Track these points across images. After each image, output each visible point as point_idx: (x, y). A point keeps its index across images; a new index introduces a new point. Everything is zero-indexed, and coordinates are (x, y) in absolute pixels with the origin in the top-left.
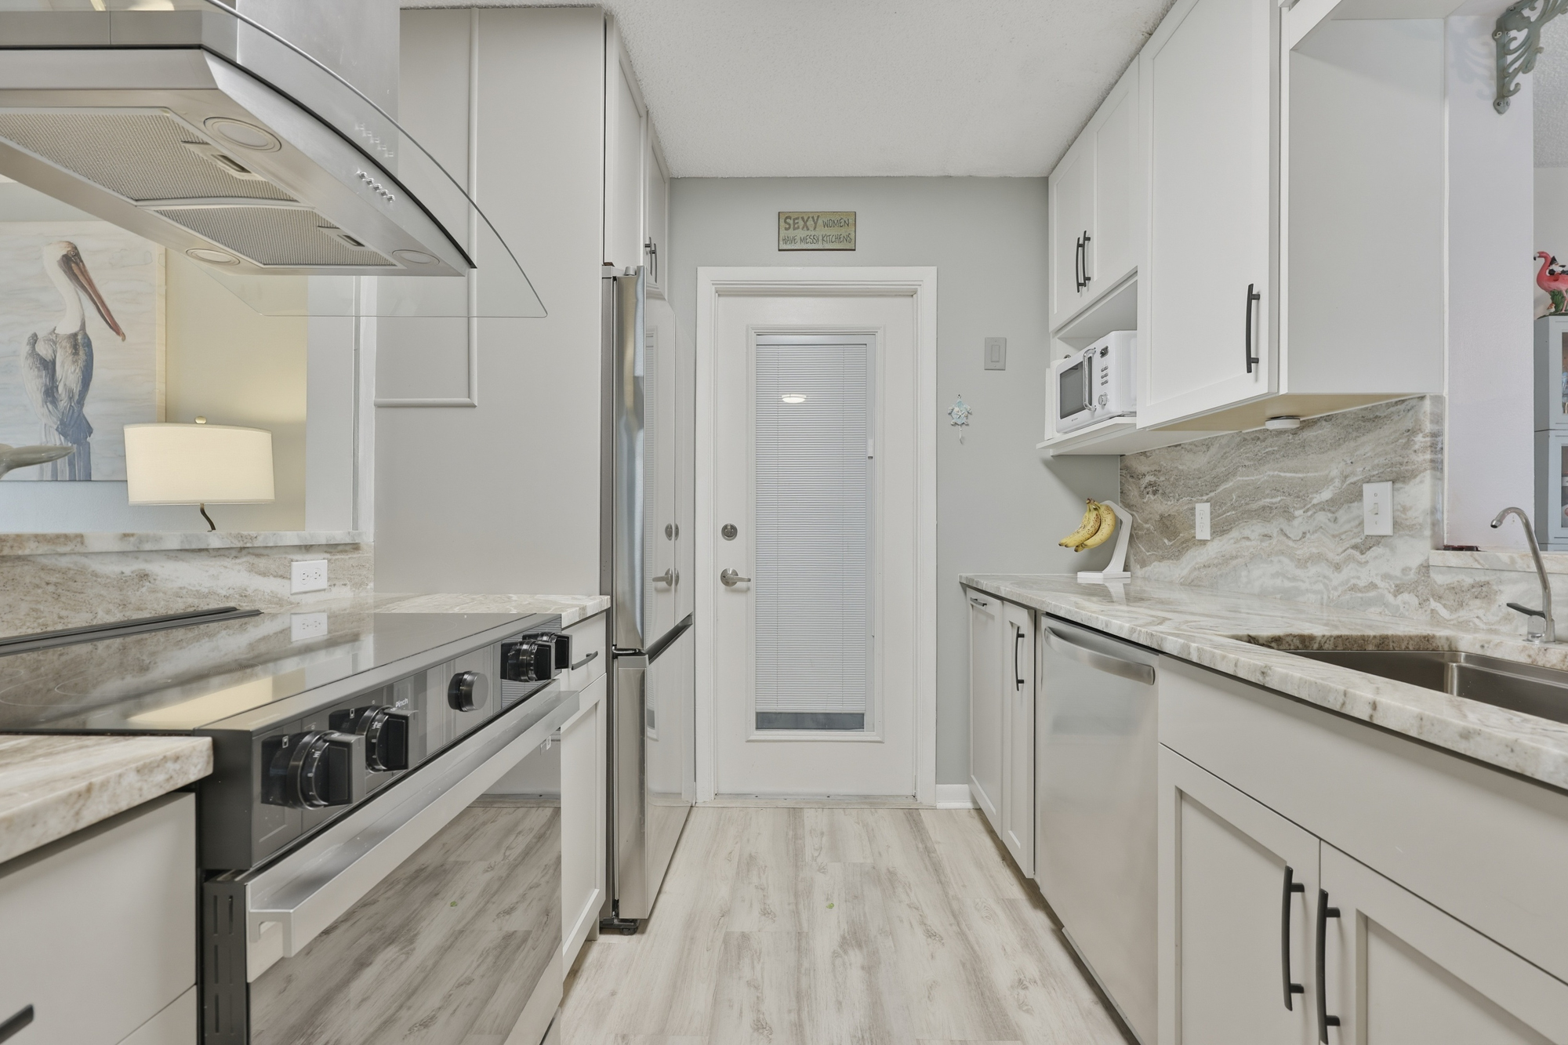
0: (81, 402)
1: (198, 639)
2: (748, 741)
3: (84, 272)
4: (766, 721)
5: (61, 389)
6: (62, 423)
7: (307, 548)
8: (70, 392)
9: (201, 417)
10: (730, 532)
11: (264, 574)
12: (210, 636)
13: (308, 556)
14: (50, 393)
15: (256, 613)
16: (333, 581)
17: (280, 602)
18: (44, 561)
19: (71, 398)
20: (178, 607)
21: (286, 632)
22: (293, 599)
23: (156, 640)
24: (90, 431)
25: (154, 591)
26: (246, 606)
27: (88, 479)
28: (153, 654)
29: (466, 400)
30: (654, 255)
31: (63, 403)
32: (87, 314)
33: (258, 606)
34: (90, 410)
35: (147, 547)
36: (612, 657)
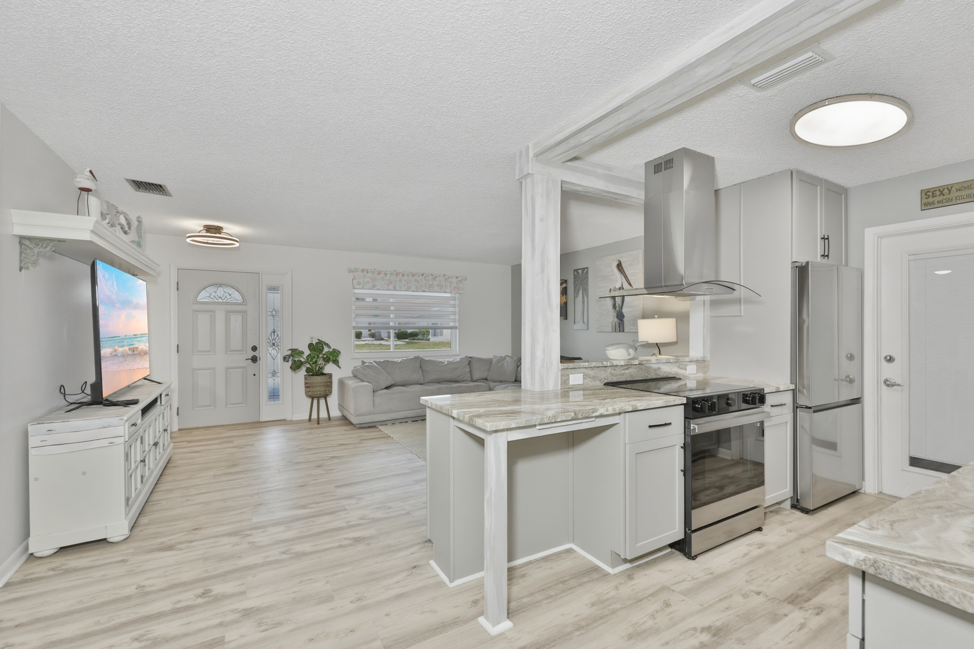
0: (622, 308)
1: (668, 383)
2: (903, 470)
3: (622, 269)
4: (915, 462)
5: (617, 304)
6: (617, 315)
7: (691, 361)
8: (619, 305)
9: (656, 315)
10: (890, 359)
11: (681, 369)
12: (671, 383)
13: (691, 364)
14: (614, 306)
15: (680, 379)
16: (698, 371)
17: (685, 376)
18: (646, 365)
19: (619, 307)
20: (665, 376)
21: (686, 384)
22: (688, 376)
23: (661, 383)
24: (624, 317)
25: (661, 372)
26: (678, 377)
27: (623, 331)
28: (661, 386)
29: (739, 314)
30: (826, 241)
31: (617, 309)
32: (623, 281)
33: (681, 377)
34: (624, 310)
35: (660, 362)
36: (796, 407)
